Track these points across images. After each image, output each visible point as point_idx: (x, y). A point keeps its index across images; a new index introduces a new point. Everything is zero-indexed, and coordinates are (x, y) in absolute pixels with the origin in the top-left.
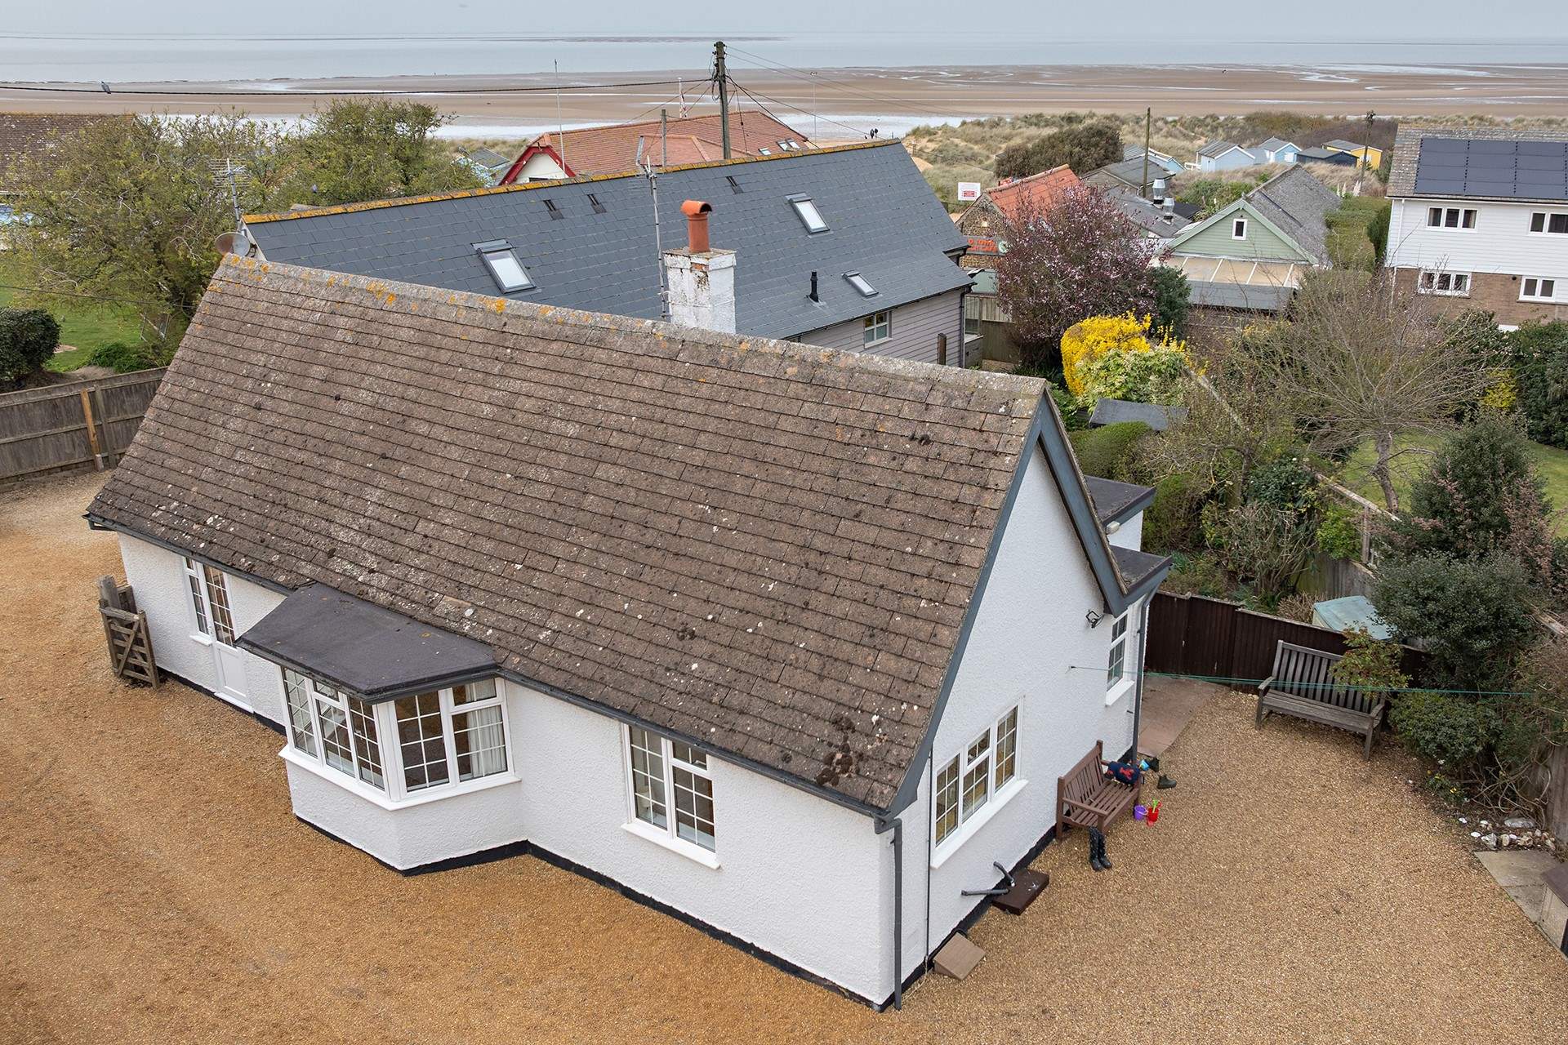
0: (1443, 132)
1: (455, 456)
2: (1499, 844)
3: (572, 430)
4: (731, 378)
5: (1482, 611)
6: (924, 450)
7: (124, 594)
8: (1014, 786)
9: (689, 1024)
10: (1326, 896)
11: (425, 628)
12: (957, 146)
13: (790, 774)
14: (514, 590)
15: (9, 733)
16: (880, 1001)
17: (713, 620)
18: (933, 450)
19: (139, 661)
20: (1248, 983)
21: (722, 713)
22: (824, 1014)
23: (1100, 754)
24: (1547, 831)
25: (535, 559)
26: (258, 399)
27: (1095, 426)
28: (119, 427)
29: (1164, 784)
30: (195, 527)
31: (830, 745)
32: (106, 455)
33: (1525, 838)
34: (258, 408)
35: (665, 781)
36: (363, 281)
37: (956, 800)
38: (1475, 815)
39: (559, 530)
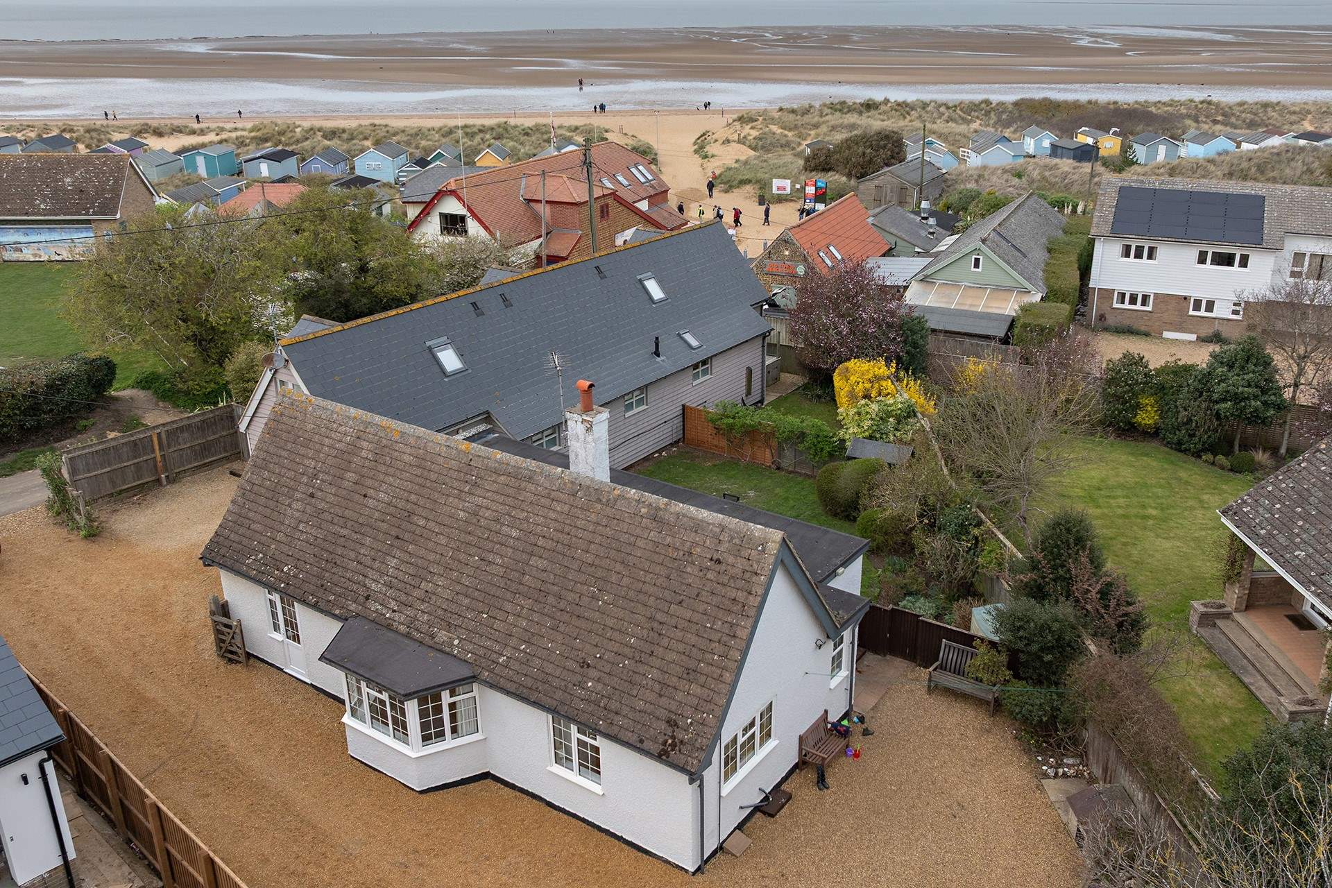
0: (1136, 181)
1: (443, 542)
2: (1056, 775)
3: (515, 533)
4: (609, 511)
5: (1049, 638)
6: (718, 567)
7: (223, 605)
8: (771, 744)
9: (588, 882)
10: (950, 807)
11: (429, 650)
12: (774, 134)
13: (642, 750)
14: (483, 630)
15: (163, 697)
16: (693, 870)
17: (600, 657)
18: (723, 567)
19: (235, 649)
20: (898, 859)
21: (605, 711)
22: (662, 876)
23: (827, 718)
24: (1087, 766)
25: (494, 613)
26: (311, 490)
27: (850, 458)
28: (175, 455)
29: (866, 733)
30: (276, 572)
31: (665, 735)
32: (167, 474)
33: (1072, 771)
34: (312, 496)
35: (573, 745)
36: (377, 419)
37: (736, 757)
38: (1046, 755)
39: (509, 596)
